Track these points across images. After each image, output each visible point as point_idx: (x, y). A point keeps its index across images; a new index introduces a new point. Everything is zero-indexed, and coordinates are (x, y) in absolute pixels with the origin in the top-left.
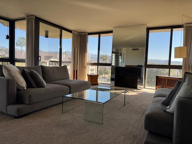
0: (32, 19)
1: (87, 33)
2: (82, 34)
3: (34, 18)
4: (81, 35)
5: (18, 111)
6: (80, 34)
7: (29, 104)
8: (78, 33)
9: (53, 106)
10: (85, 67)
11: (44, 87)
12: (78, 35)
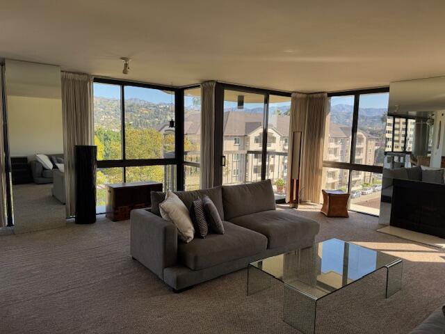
0: (211, 88)
1: (326, 95)
2: (315, 96)
3: (214, 86)
4: (313, 98)
5: (178, 280)
6: (311, 96)
7: (194, 270)
8: (304, 96)
9: (236, 271)
10: (319, 172)
11: (222, 234)
12: (306, 98)
